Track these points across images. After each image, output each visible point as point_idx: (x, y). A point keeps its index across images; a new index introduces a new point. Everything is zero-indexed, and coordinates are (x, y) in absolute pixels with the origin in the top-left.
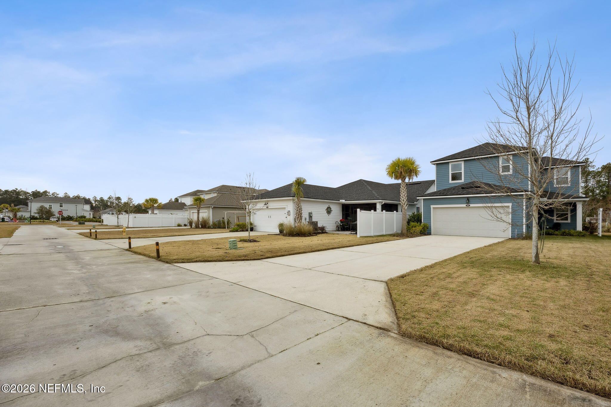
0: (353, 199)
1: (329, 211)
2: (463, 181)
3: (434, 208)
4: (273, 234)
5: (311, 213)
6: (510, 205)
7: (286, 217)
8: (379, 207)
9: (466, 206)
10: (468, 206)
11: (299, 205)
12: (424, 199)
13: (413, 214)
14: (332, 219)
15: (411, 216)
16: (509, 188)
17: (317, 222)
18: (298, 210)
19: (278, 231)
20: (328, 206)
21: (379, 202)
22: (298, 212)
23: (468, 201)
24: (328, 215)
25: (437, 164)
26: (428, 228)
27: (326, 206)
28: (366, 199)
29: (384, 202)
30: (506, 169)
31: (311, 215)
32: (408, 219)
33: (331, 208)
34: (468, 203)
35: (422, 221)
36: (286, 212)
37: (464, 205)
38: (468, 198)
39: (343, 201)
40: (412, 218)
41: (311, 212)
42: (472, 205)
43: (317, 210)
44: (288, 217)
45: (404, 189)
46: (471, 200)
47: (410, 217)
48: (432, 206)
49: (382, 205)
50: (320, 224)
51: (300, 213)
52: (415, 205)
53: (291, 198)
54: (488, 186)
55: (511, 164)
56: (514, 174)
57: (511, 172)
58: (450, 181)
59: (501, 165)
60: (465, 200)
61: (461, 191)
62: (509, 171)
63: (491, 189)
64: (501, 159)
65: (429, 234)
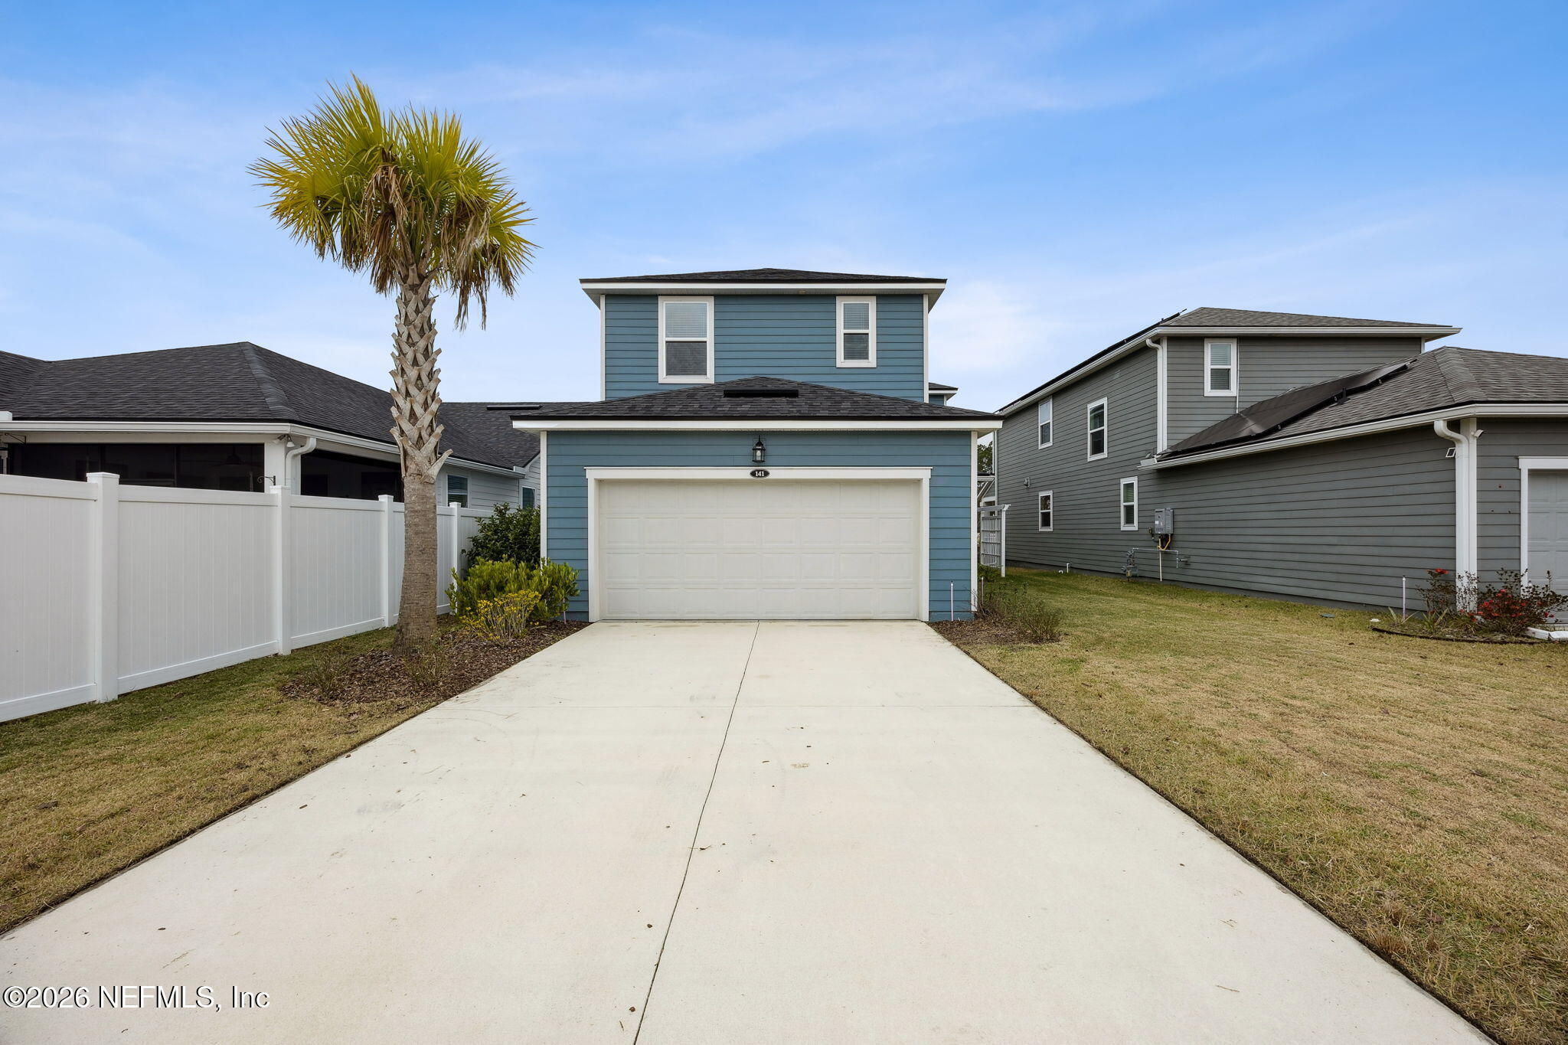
0: (94, 413)
2: (709, 377)
3: (600, 482)
6: (924, 474)
8: (280, 469)
12: (551, 434)
13: (501, 513)
15: (487, 522)
21: (280, 437)
23: (760, 450)
25: (609, 295)
26: (572, 593)
29: (309, 437)
30: (856, 346)
32: (475, 540)
34: (761, 463)
35: (543, 553)
37: (744, 473)
38: (760, 436)
39: (4, 420)
40: (496, 532)
42: (776, 473)
46: (771, 445)
47: (484, 527)
48: (593, 474)
49: (299, 460)
54: (826, 393)
55: (872, 331)
56: (882, 370)
57: (872, 361)
58: (663, 377)
59: (841, 331)
60: (746, 447)
61: (726, 405)
62: (867, 358)
63: (846, 405)
64: (840, 304)
65: (579, 618)
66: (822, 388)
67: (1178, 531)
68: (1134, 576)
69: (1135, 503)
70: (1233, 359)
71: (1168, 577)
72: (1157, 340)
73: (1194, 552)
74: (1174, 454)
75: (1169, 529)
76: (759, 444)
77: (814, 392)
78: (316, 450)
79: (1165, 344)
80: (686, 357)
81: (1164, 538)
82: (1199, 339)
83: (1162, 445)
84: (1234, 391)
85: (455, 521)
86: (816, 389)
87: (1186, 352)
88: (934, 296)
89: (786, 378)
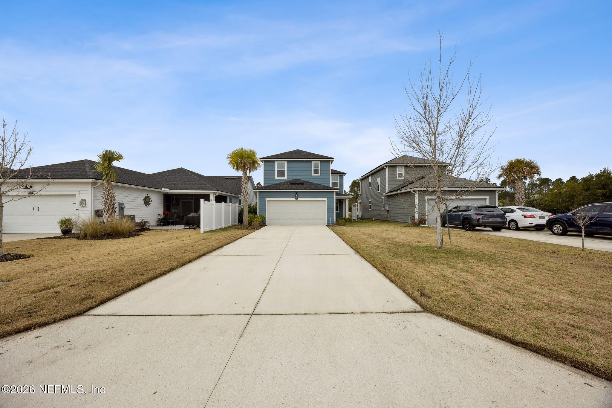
0: (180, 189)
1: (147, 201)
2: (286, 178)
3: (268, 200)
4: (50, 237)
5: (123, 204)
6: (326, 199)
7: (77, 210)
8: (212, 198)
9: (295, 199)
10: (297, 199)
11: (111, 191)
12: (259, 191)
14: (150, 212)
16: (324, 186)
17: (134, 216)
18: (109, 198)
19: (58, 232)
20: (147, 195)
21: (213, 193)
22: (108, 201)
23: (297, 195)
24: (146, 206)
25: (265, 161)
26: (263, 220)
27: (144, 195)
28: (197, 189)
29: (218, 193)
30: (316, 171)
31: (123, 206)
33: (150, 198)
34: (297, 197)
35: (258, 213)
36: (77, 200)
37: (294, 199)
38: (297, 193)
39: (166, 190)
41: (122, 202)
42: (299, 199)
43: (131, 200)
44: (81, 209)
45: (246, 180)
46: (299, 194)
48: (267, 199)
49: (216, 197)
50: (138, 219)
51: (112, 203)
52: (238, 197)
53: (91, 180)
54: (309, 183)
55: (319, 168)
56: (321, 176)
57: (319, 174)
58: (276, 178)
59: (313, 168)
60: (294, 194)
61: (291, 186)
62: (318, 174)
63: (312, 186)
64: (313, 163)
65: (265, 225)
66: (308, 182)
67: (390, 210)
68: (382, 220)
69: (384, 203)
70: (403, 170)
71: (389, 220)
72: (386, 166)
73: (392, 214)
74: (390, 192)
75: (388, 209)
76: (296, 194)
77: (307, 183)
78: (218, 195)
79: (388, 167)
80: (281, 173)
81: (387, 211)
82: (395, 166)
83: (387, 190)
84: (403, 178)
85: (237, 207)
86: (307, 182)
87: (392, 169)
88: (332, 161)
89: (302, 179)
